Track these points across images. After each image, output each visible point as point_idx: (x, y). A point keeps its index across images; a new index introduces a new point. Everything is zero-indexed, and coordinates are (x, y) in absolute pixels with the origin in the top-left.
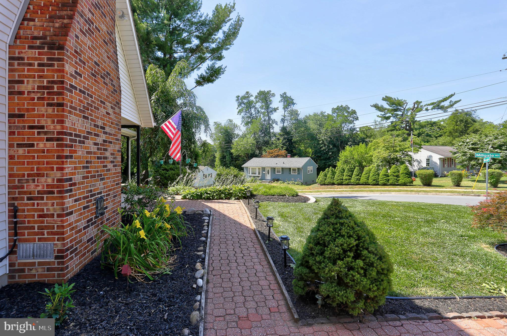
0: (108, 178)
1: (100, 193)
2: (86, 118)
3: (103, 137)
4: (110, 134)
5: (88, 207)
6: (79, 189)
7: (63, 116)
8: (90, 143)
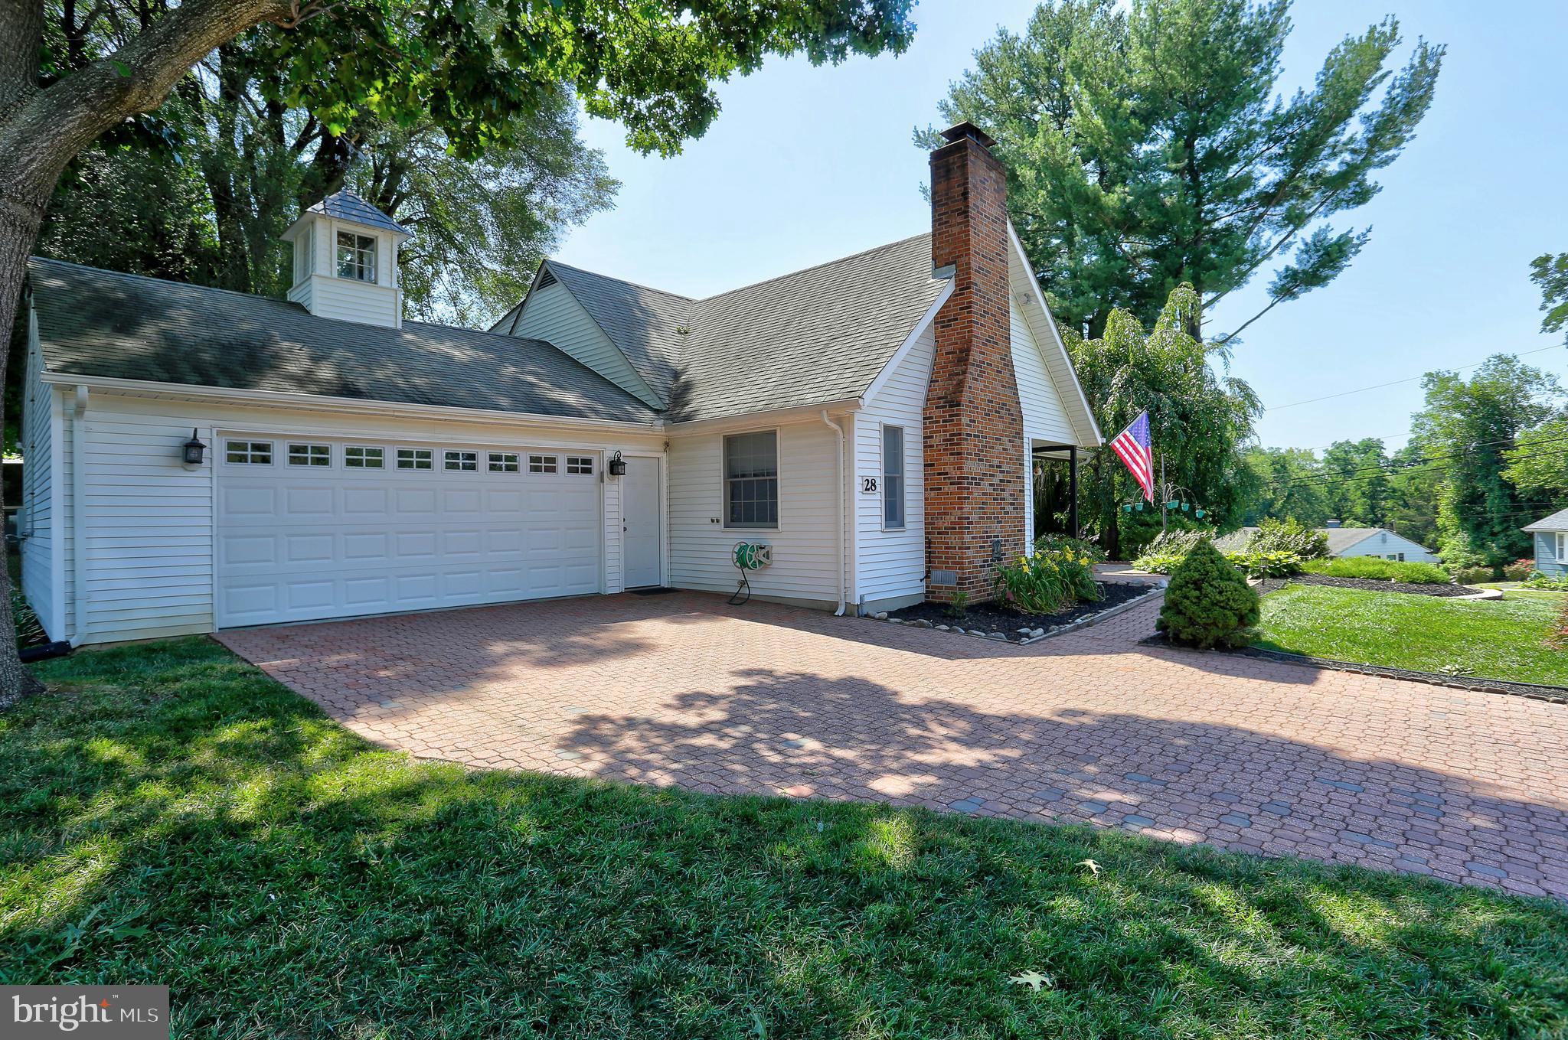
0: (1007, 522)
1: (997, 536)
2: (981, 460)
3: (1000, 476)
4: (1008, 472)
5: (984, 547)
6: (976, 528)
7: (961, 463)
8: (985, 485)
